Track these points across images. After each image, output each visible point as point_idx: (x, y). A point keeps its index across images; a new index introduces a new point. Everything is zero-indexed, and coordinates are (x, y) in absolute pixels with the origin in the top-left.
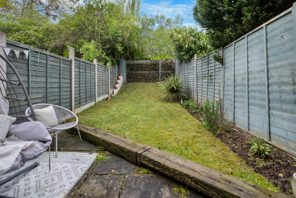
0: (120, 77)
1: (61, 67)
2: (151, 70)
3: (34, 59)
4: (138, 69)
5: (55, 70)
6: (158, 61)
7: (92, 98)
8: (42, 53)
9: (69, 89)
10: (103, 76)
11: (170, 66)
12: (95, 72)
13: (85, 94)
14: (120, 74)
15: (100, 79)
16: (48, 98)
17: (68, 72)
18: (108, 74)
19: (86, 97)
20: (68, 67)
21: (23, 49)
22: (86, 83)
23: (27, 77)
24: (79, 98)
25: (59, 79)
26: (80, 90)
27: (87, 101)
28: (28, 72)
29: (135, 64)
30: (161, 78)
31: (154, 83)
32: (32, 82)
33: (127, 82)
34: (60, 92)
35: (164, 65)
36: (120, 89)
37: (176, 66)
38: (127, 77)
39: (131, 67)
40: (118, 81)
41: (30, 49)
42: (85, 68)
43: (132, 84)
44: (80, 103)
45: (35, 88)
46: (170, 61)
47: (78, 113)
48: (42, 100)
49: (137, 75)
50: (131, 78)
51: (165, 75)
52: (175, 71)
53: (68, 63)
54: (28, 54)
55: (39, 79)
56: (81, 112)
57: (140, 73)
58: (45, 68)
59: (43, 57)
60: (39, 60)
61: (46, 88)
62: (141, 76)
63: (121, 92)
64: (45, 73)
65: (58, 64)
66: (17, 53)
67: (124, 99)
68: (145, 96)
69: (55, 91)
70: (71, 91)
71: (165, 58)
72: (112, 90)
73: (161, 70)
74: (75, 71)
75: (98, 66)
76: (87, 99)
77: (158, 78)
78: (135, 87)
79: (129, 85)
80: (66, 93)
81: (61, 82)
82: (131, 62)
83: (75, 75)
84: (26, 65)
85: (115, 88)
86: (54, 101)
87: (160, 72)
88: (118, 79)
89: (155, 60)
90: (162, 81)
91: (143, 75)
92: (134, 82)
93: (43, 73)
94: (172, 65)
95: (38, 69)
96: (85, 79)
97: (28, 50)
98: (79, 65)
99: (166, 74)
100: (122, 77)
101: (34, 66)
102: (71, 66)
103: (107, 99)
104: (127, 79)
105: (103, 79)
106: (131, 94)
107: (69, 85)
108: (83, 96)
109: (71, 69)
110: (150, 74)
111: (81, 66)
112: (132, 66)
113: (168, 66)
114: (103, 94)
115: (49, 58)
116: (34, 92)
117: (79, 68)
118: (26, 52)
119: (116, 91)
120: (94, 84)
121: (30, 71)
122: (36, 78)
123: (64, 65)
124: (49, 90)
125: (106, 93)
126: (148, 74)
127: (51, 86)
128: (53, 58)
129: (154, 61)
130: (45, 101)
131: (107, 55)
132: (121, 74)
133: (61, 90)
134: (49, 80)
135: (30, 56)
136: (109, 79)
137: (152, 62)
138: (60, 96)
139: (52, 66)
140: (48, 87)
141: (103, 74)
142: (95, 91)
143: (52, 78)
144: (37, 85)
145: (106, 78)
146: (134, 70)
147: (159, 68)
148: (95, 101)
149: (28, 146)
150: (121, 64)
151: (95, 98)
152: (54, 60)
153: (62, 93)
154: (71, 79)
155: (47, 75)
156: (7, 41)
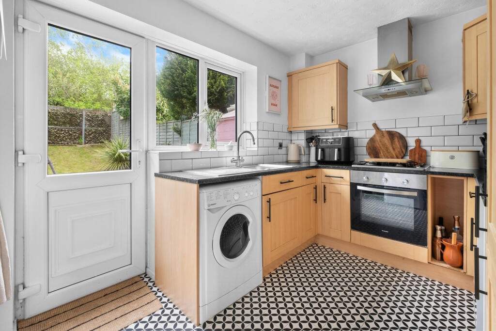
2: (64, 123)
6: (80, 109)
11: (102, 120)
30: (85, 139)
31: (73, 147)
35: (92, 118)
37: (112, 122)
46: (102, 113)
51: (92, 133)
52: (110, 129)
71: (94, 107)
73: (85, 125)
77: (79, 138)
87: (84, 128)
89: (72, 107)
90: (87, 143)
94: (107, 120)
99: (95, 132)
110: (62, 130)
113: (99, 120)
126: (58, 130)
129: (71, 109)
137: (68, 111)
147: (82, 121)
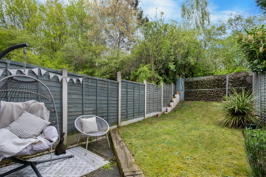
0: (176, 95)
1: (109, 88)
2: (214, 86)
3: (87, 83)
4: (197, 87)
5: (103, 91)
6: (224, 75)
7: (140, 113)
8: (93, 78)
9: (116, 105)
10: (155, 94)
11: (244, 80)
12: (144, 91)
13: (132, 110)
14: (176, 92)
15: (151, 98)
16: (98, 111)
17: (116, 92)
18: (161, 93)
19: (134, 112)
20: (116, 88)
21: (79, 77)
22: (134, 101)
23: (82, 96)
24: (126, 113)
25: (107, 97)
26: (127, 107)
27: (135, 116)
28: (83, 93)
29: (194, 82)
32: (86, 100)
33: (185, 101)
34: (108, 107)
35: (234, 80)
36: (175, 108)
37: (253, 81)
38: (185, 95)
39: (189, 85)
40: (174, 99)
41: (84, 76)
42: (133, 88)
43: (189, 102)
44: (127, 117)
45: (88, 104)
46: (244, 74)
47: (124, 125)
48: (93, 112)
49: (196, 93)
50: (189, 96)
52: (251, 87)
53: (116, 85)
54: (82, 80)
55: (90, 98)
56: (128, 125)
57: (200, 91)
58: (95, 90)
59: (94, 81)
60: (90, 84)
61: (96, 104)
62: (201, 94)
63: (174, 110)
64: (96, 93)
65: (106, 86)
66: (75, 80)
67: (174, 117)
68: (199, 117)
69: (104, 106)
70: (118, 107)
71: (235, 71)
72: (166, 108)
73: (229, 86)
74: (121, 91)
75: (148, 85)
76: (135, 114)
77: (223, 96)
78: (192, 106)
79: (186, 103)
80: (113, 109)
81: (109, 99)
82: (190, 79)
83: (121, 94)
84: (81, 88)
85: (169, 106)
86: (103, 113)
87: (227, 88)
88: (174, 97)
91: (203, 93)
92: (193, 100)
93: (94, 93)
94: (248, 79)
95: (90, 90)
96: (133, 97)
97: (83, 77)
98: (126, 86)
100: (179, 95)
101: (87, 89)
102: (118, 87)
103: (157, 115)
104: (185, 97)
105: (155, 98)
106: (184, 113)
107: (116, 102)
108: (130, 112)
109: (118, 89)
110: (212, 91)
111: (128, 86)
112: (191, 84)
113: (241, 81)
114: (154, 111)
115: (99, 82)
116: (87, 106)
117: (127, 88)
118: (81, 79)
119: (169, 109)
120: (143, 102)
121: (84, 92)
122: (88, 97)
123: (112, 86)
124: (98, 106)
125: (158, 111)
126: (210, 91)
127: (101, 102)
128: (102, 82)
129: (218, 76)
130: (95, 113)
131: (161, 75)
132: (178, 93)
133: (109, 106)
134: (99, 98)
135: (84, 81)
136: (161, 98)
137: (216, 78)
138: (108, 110)
139: (101, 88)
140: (97, 103)
141: (155, 92)
142: (144, 108)
143: (101, 97)
144: (89, 101)
145: (159, 97)
146: (192, 88)
147: (226, 83)
148: (144, 116)
149: (37, 141)
150: (178, 83)
151: (144, 114)
152: (103, 83)
153: (110, 108)
154: (118, 98)
155: (97, 94)
156: (68, 73)
